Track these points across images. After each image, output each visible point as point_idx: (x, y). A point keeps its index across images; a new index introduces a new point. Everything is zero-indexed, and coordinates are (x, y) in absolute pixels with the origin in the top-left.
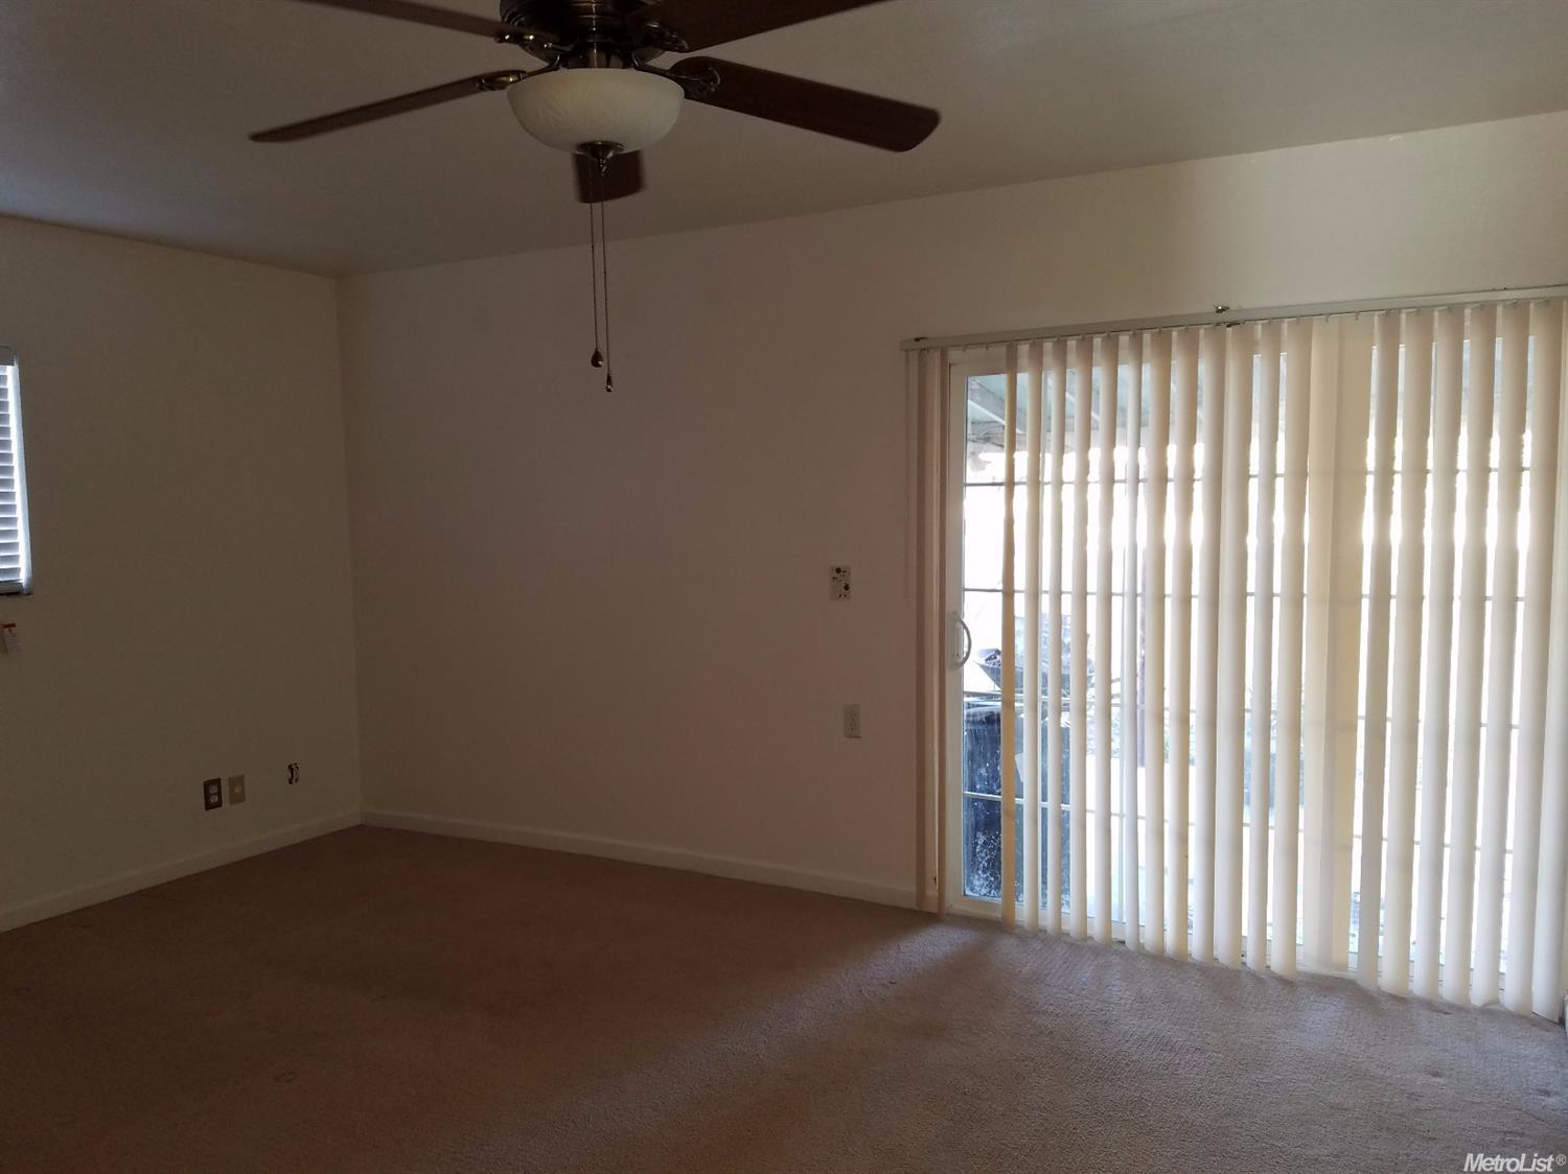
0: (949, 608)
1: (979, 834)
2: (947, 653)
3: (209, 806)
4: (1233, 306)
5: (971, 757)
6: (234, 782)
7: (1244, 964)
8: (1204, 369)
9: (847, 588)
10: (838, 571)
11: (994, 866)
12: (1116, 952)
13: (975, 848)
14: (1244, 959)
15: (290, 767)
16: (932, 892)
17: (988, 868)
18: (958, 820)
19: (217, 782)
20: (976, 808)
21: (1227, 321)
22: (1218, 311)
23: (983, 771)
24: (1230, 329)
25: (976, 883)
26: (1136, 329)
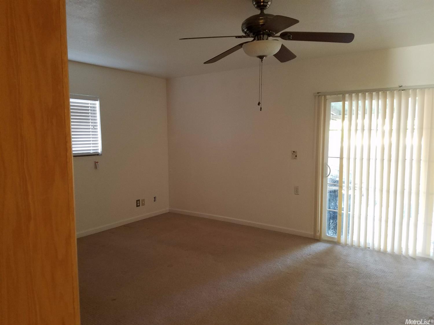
0: (325, 162)
1: (331, 220)
2: (324, 174)
3: (137, 206)
4: (404, 85)
5: (330, 200)
6: (143, 200)
7: (402, 254)
8: (395, 101)
9: (296, 156)
10: (294, 152)
11: (335, 228)
12: (368, 250)
13: (330, 224)
14: (402, 253)
15: (154, 197)
16: (318, 234)
17: (333, 229)
18: (326, 216)
19: (139, 200)
20: (330, 214)
21: (401, 89)
22: (400, 87)
23: (333, 204)
24: (403, 91)
25: (330, 232)
26: (378, 91)
